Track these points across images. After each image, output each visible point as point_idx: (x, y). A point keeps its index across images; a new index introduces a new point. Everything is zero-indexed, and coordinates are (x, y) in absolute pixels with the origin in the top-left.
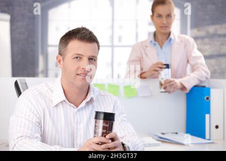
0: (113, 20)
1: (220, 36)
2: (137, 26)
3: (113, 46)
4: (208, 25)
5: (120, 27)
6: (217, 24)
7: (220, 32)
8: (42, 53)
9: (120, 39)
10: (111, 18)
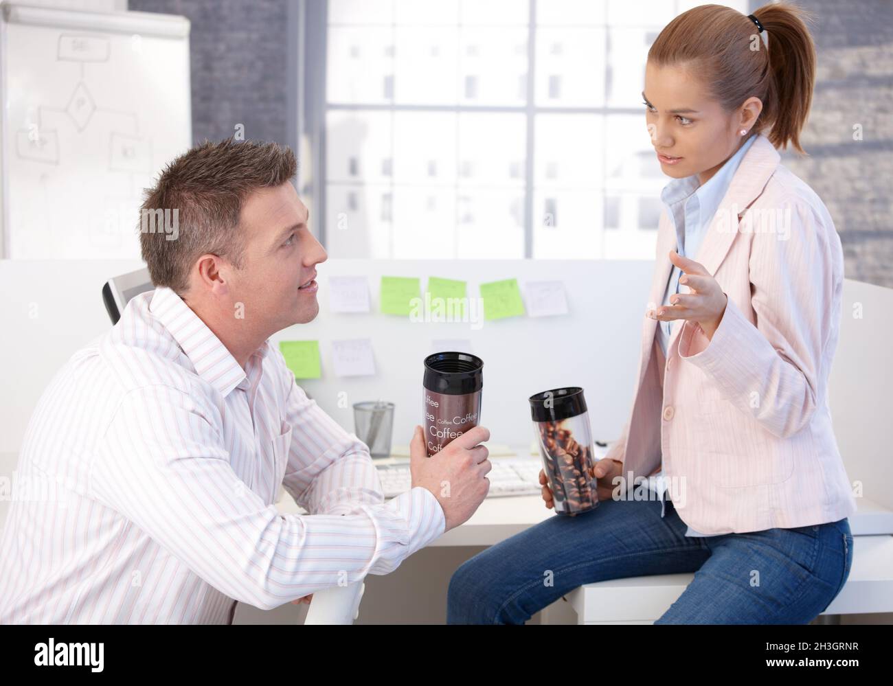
0: (532, 26)
1: (875, 82)
2: (608, 46)
3: (530, 110)
4: (838, 45)
5: (557, 49)
6: (867, 43)
7: (874, 71)
8: (308, 130)
9: (554, 86)
10: (525, 19)
